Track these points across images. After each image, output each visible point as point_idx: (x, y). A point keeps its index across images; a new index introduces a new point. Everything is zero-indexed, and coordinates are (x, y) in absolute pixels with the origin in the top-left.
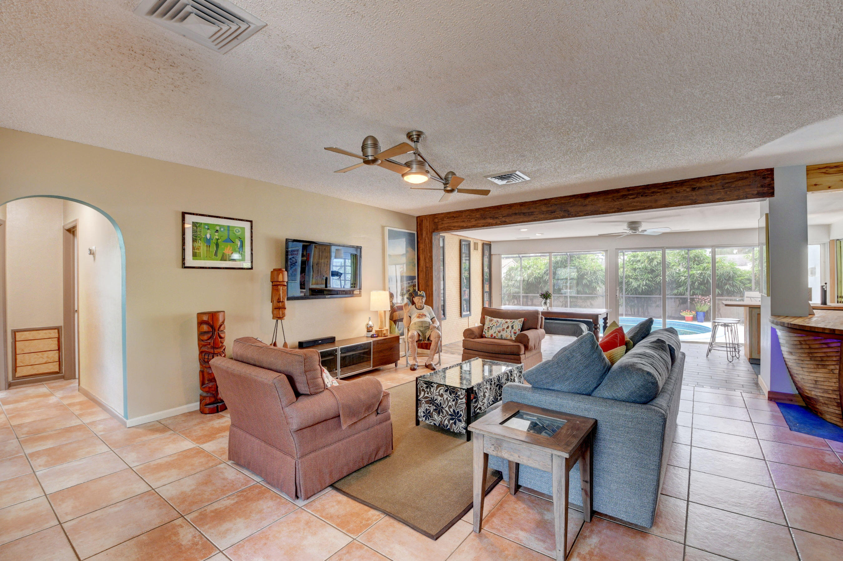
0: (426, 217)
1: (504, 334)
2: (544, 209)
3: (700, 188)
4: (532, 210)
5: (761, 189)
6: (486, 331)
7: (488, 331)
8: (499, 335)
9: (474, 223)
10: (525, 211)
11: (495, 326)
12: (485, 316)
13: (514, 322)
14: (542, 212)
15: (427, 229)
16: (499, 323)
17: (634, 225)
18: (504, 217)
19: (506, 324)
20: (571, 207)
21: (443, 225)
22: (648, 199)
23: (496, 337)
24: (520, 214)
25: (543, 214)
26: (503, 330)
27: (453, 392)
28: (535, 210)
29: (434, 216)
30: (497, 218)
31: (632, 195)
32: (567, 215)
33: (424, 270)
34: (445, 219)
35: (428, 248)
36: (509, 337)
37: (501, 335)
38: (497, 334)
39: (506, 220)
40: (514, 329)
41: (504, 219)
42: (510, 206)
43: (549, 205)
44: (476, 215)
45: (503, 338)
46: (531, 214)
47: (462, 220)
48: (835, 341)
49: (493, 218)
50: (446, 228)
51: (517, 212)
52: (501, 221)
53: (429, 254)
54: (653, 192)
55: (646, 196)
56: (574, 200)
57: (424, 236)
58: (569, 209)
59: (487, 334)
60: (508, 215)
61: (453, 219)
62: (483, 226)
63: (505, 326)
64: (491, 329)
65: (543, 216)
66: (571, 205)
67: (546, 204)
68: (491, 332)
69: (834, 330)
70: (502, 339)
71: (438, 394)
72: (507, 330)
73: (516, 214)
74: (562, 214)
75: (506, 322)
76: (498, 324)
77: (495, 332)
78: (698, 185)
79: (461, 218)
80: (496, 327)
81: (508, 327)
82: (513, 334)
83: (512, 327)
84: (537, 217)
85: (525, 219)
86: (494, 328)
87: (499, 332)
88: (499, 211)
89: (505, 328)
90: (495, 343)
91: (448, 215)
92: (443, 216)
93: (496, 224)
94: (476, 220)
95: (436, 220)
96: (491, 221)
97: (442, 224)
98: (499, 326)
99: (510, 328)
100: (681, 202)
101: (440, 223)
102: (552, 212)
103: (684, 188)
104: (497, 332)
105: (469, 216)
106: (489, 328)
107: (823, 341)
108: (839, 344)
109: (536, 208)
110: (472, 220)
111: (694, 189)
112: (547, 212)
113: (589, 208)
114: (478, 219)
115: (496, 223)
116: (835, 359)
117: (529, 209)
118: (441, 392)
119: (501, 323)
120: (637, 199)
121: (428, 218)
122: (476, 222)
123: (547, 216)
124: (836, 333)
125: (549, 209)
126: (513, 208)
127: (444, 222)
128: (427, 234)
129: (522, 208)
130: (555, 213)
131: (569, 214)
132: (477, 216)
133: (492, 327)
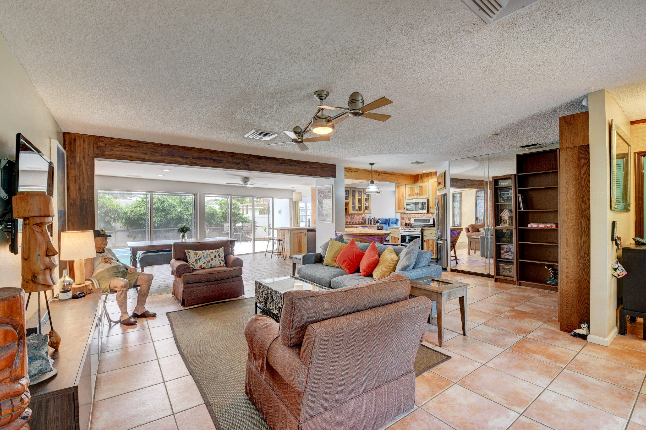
0: (82, 136)
1: (214, 263)
2: (231, 160)
3: (313, 168)
4: (221, 158)
5: (333, 173)
6: (194, 264)
7: (197, 263)
8: (209, 265)
9: (159, 158)
10: (215, 158)
11: (203, 257)
12: (186, 251)
13: (218, 252)
14: (230, 162)
15: (84, 152)
16: (206, 254)
17: (246, 180)
18: (194, 158)
19: (212, 254)
20: (251, 163)
21: (114, 153)
22: (292, 168)
23: (206, 267)
24: (210, 159)
25: (230, 163)
26: (212, 259)
28: (223, 159)
29: (98, 138)
30: (186, 158)
31: (285, 163)
32: (248, 169)
33: (78, 203)
34: (117, 146)
35: (85, 176)
36: (218, 265)
37: (211, 265)
38: (207, 264)
39: (197, 162)
40: (221, 257)
41: (194, 161)
42: (201, 150)
43: (235, 158)
44: (161, 150)
45: (213, 266)
46: (220, 162)
47: (143, 152)
49: (183, 157)
50: (119, 156)
51: (207, 157)
52: (191, 162)
53: (87, 184)
54: (294, 165)
55: (291, 166)
56: (252, 158)
57: (78, 160)
58: (249, 164)
59: (196, 267)
60: (198, 158)
61: (129, 147)
62: (171, 163)
63: (213, 256)
64: (200, 261)
65: (229, 165)
66: (251, 161)
67: (232, 156)
68: (200, 263)
70: (211, 268)
72: (216, 259)
73: (206, 158)
74: (244, 167)
75: (212, 253)
76: (205, 256)
77: (204, 263)
78: (312, 166)
79: (142, 149)
80: (204, 258)
81: (215, 257)
82: (221, 261)
83: (219, 255)
84: (225, 165)
85: (215, 165)
86: (202, 259)
87: (209, 262)
88: (189, 152)
89: (213, 257)
91: (122, 142)
92: (113, 141)
93: (186, 164)
94: (162, 155)
95: (101, 144)
96: (180, 160)
97: (112, 150)
98: (207, 257)
99: (218, 257)
101: (109, 148)
102: (237, 164)
103: (307, 166)
104: (206, 263)
105: (152, 150)
106: (196, 260)
109: (224, 158)
110: (157, 154)
111: (311, 167)
112: (233, 163)
113: (262, 166)
114: (166, 155)
115: (186, 162)
117: (219, 157)
119: (207, 254)
120: (287, 167)
121: (86, 139)
122: (162, 157)
123: (233, 166)
125: (234, 161)
126: (203, 153)
127: (114, 149)
128: (84, 158)
129: (213, 155)
130: (240, 165)
131: (249, 168)
132: (164, 151)
133: (200, 259)
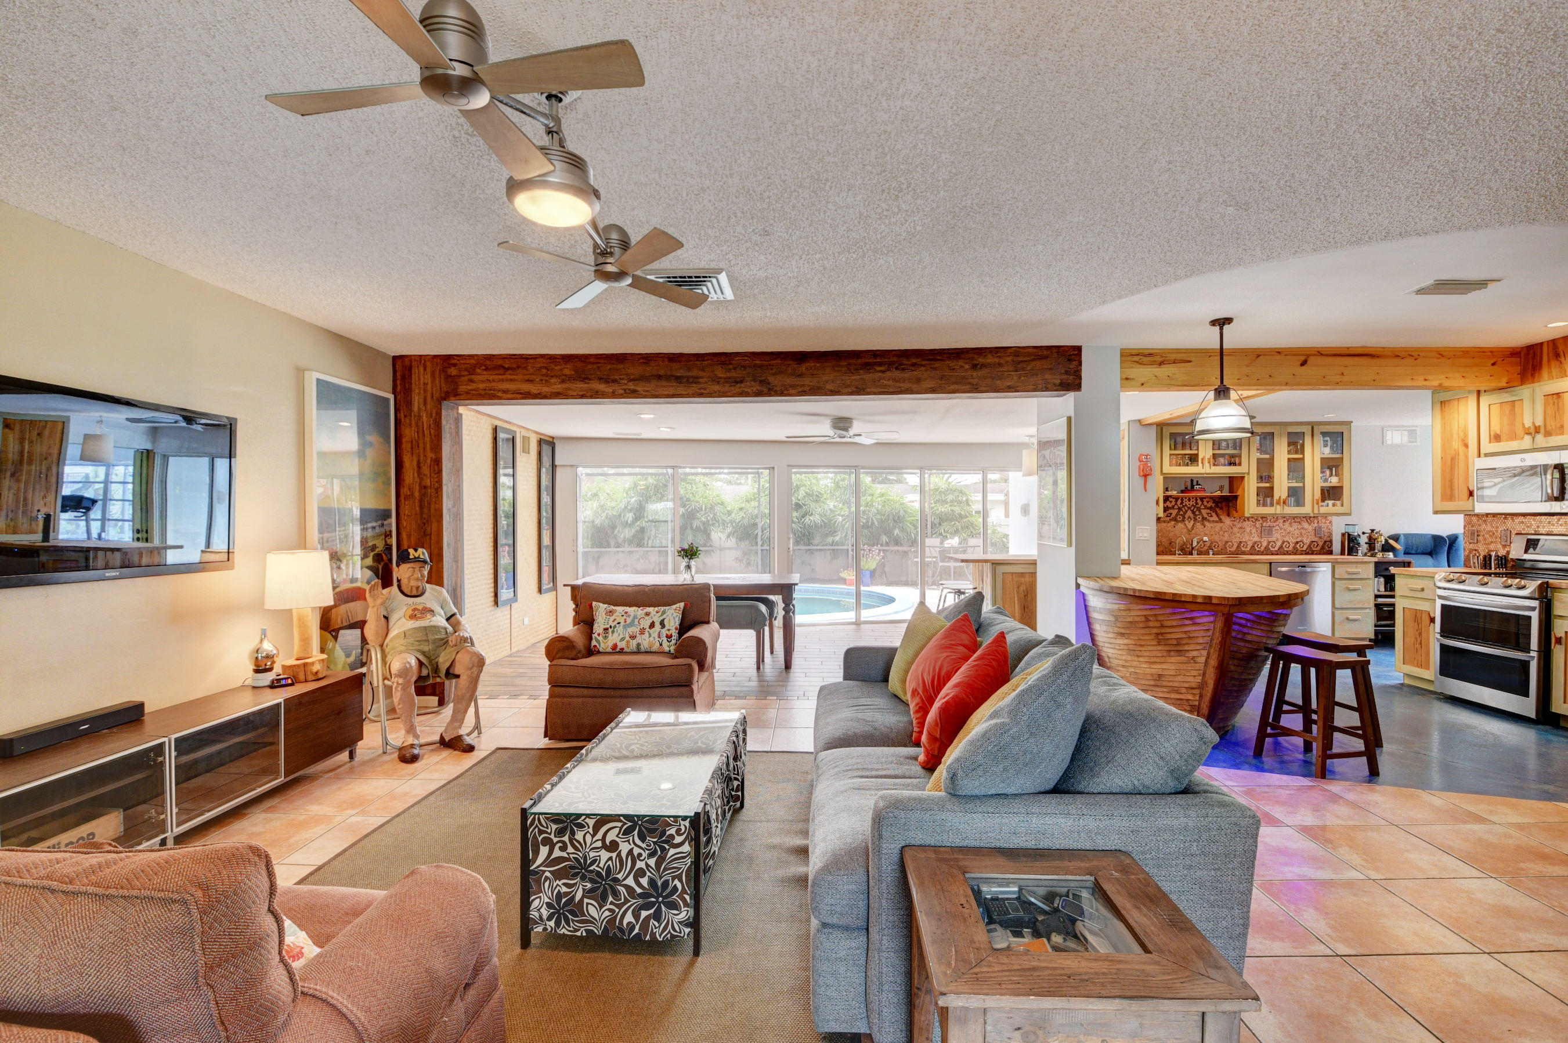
0: (421, 360)
1: (646, 641)
2: (720, 372)
3: (983, 366)
4: (695, 373)
5: (1064, 377)
6: (600, 638)
7: (606, 637)
8: (633, 644)
9: (558, 387)
10: (681, 373)
11: (622, 624)
12: (594, 603)
13: (664, 613)
14: (716, 380)
15: (425, 391)
16: (631, 617)
17: (842, 423)
18: (633, 380)
19: (647, 618)
20: (774, 374)
21: (474, 386)
22: (907, 375)
23: (626, 650)
24: (668, 378)
25: (718, 383)
26: (642, 631)
27: (652, 831)
28: (702, 374)
29: (447, 361)
30: (614, 381)
31: (880, 364)
32: (765, 390)
33: (417, 494)
34: (479, 371)
35: (428, 439)
36: (656, 647)
37: (638, 645)
38: (628, 642)
39: (638, 389)
40: (667, 627)
41: (631, 386)
42: (647, 358)
43: (731, 367)
44: (561, 370)
45: (643, 649)
46: (695, 380)
47: (526, 377)
48: (1207, 613)
49: (607, 380)
50: (483, 393)
51: (662, 373)
52: (625, 390)
53: (431, 455)
54: (914, 365)
55: (903, 369)
56: (778, 361)
57: (416, 409)
58: (771, 379)
59: (602, 645)
60: (642, 378)
61: (501, 371)
62: (582, 397)
63: (646, 623)
64: (613, 632)
65: (717, 388)
66: (774, 371)
67: (723, 363)
68: (613, 639)
69: (1210, 597)
70: (638, 652)
71: (599, 844)
72: (652, 631)
73: (659, 377)
74: (756, 387)
75: (647, 614)
76: (629, 621)
77: (622, 639)
78: (981, 360)
79: (524, 371)
80: (625, 627)
81: (652, 625)
82: (665, 639)
83: (662, 623)
84: (705, 389)
85: (681, 390)
86: (620, 629)
87: (633, 637)
88: (621, 366)
89: (647, 626)
90: (631, 663)
91: (488, 362)
92: (472, 361)
93: (614, 395)
94: (563, 382)
95: (453, 371)
96: (601, 387)
97: (472, 381)
98: (632, 624)
99: (658, 626)
100: (956, 387)
101: (466, 378)
102: (737, 383)
103: (961, 363)
104: (628, 638)
105: (544, 371)
106: (606, 629)
107: (1187, 615)
108: (1212, 619)
109: (703, 370)
110: (553, 380)
111: (974, 367)
112: (727, 380)
113: (807, 381)
114: (570, 379)
115: (613, 392)
116: (1201, 641)
117: (689, 369)
118: (611, 836)
119: (635, 617)
120: (888, 374)
121: (429, 364)
122: (564, 386)
123: (727, 388)
124: (1214, 601)
125: (729, 375)
126: (652, 364)
127: (475, 378)
128: (425, 404)
129: (675, 365)
130: (742, 385)
131: (769, 389)
132: (567, 372)
133: (615, 627)
